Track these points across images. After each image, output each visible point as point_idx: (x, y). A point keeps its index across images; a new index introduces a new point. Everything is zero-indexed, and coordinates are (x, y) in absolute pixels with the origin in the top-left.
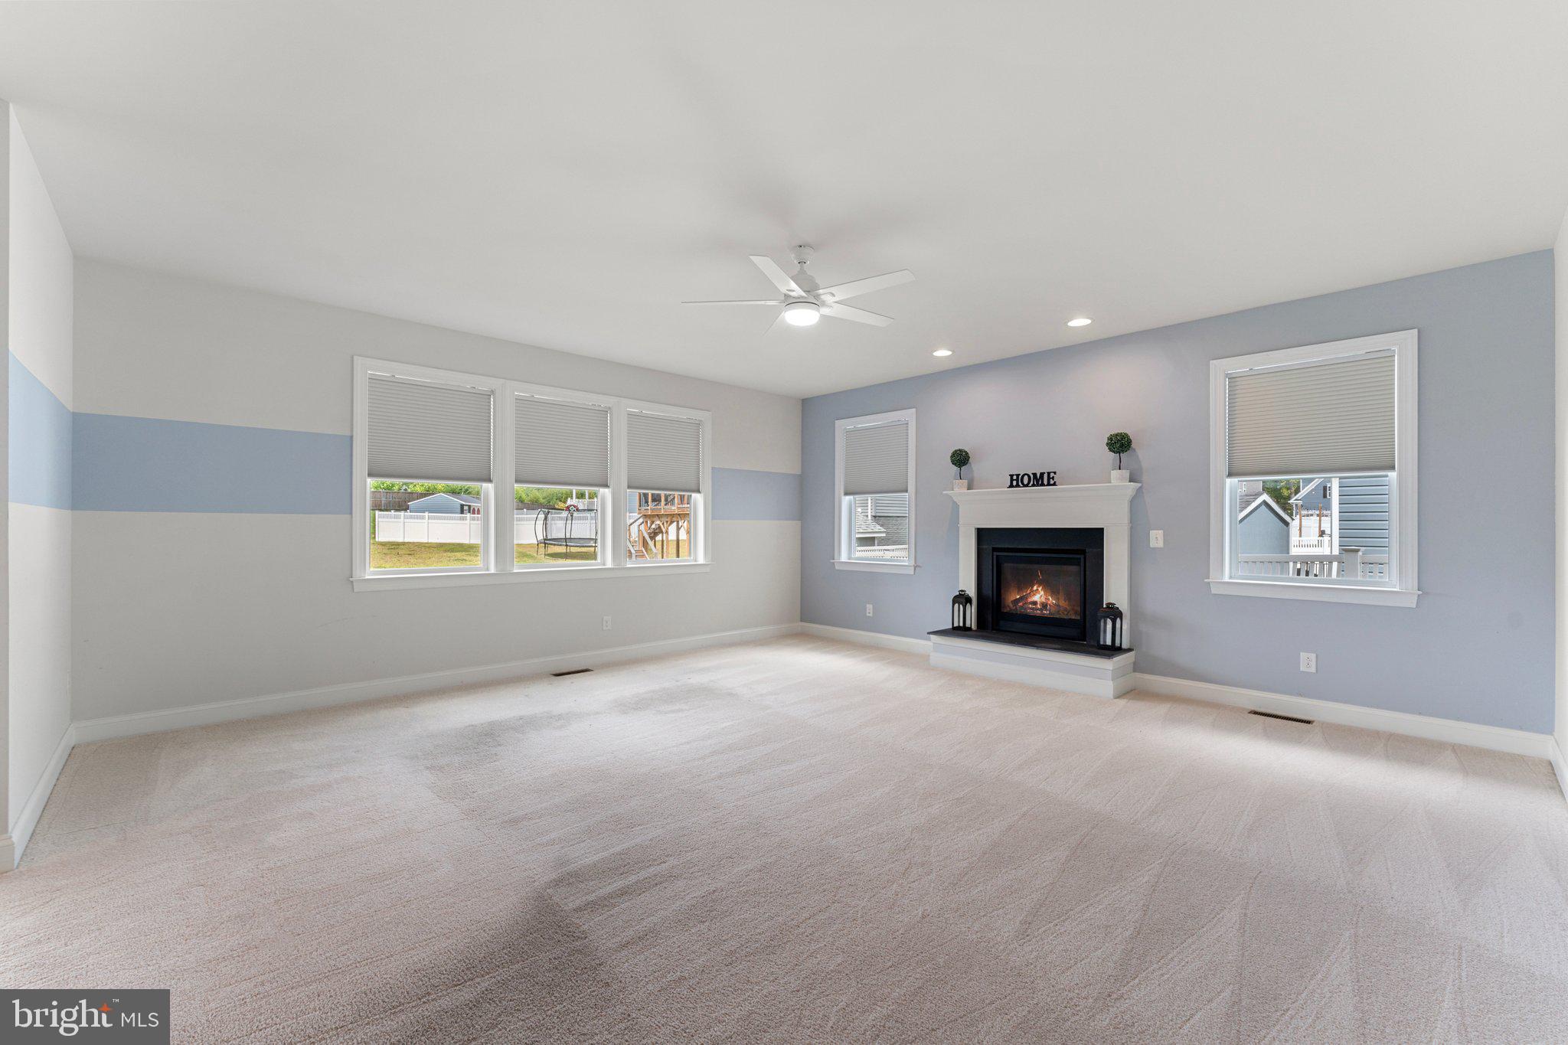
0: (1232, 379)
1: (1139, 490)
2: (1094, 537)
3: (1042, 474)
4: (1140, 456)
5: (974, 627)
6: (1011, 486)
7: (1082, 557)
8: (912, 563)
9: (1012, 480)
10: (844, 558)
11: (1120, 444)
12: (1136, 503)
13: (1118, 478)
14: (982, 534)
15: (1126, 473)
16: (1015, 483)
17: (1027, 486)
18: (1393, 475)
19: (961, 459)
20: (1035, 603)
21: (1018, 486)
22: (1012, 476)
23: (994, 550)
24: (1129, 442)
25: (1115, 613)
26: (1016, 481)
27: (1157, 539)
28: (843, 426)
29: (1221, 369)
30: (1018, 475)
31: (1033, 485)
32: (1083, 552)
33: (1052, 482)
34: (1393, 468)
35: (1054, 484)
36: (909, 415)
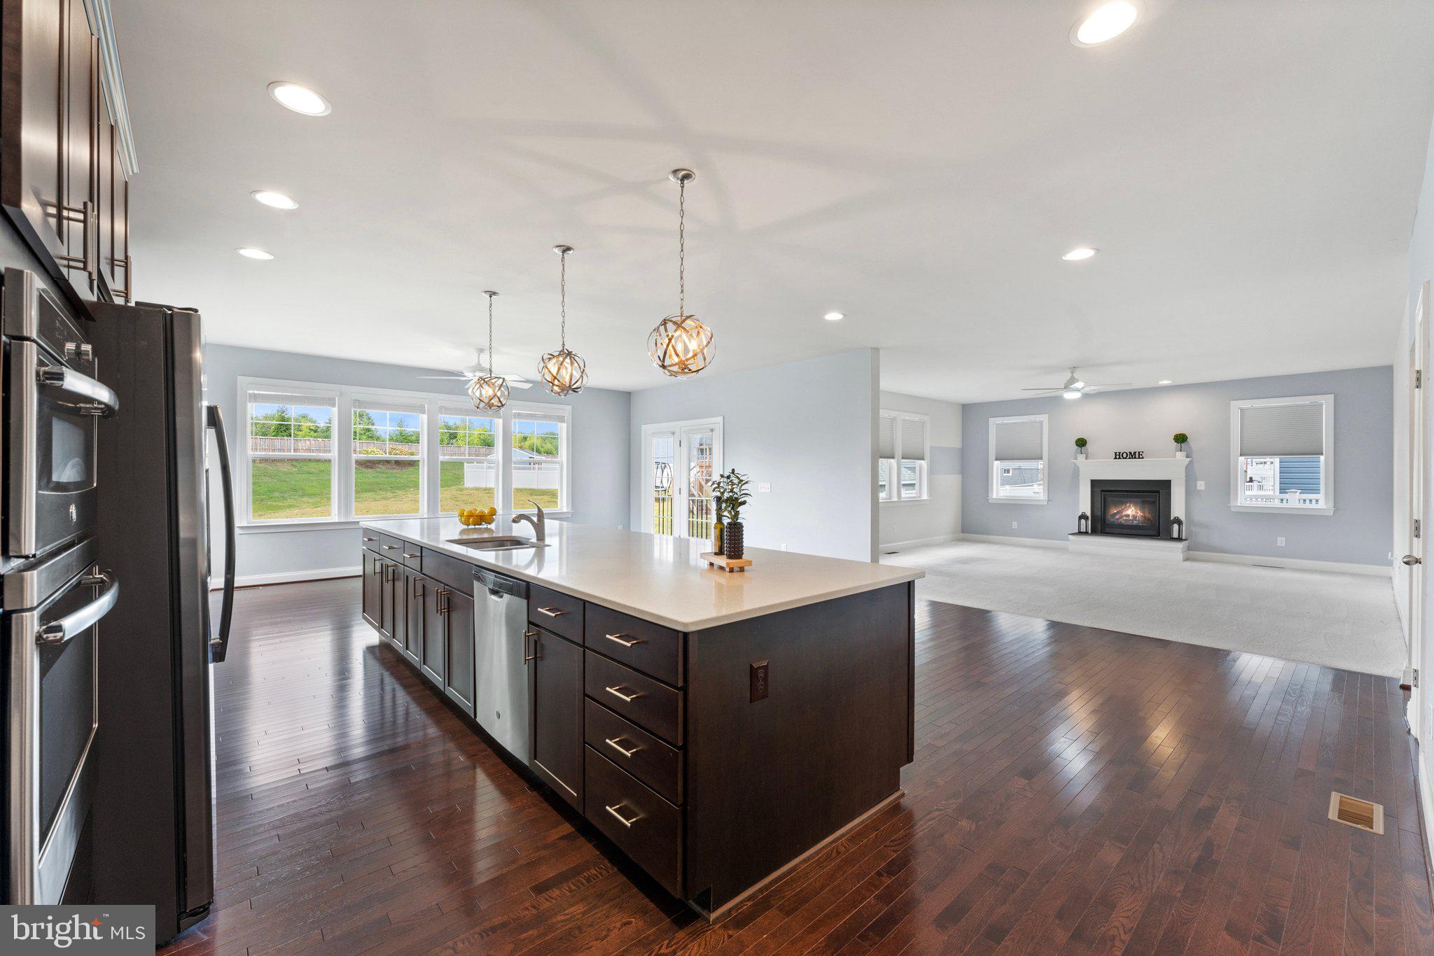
0: (1242, 410)
1: (1191, 463)
2: (1166, 484)
3: (1135, 453)
4: (1192, 445)
5: (1090, 532)
6: (1116, 458)
7: (1158, 494)
8: (1046, 498)
9: (1116, 455)
10: (995, 496)
11: (1181, 439)
12: (1189, 469)
13: (1180, 456)
14: (1094, 483)
15: (1185, 453)
16: (1118, 457)
17: (1125, 458)
18: (1322, 458)
19: (1081, 443)
20: (1128, 516)
21: (1119, 458)
22: (1116, 453)
23: (1103, 491)
24: (1187, 438)
25: (1178, 522)
26: (1118, 456)
27: (1201, 485)
28: (994, 422)
29: (1236, 406)
30: (1120, 453)
31: (1130, 458)
32: (1158, 492)
33: (1141, 457)
34: (1322, 454)
35: (1143, 458)
36: (1044, 418)
